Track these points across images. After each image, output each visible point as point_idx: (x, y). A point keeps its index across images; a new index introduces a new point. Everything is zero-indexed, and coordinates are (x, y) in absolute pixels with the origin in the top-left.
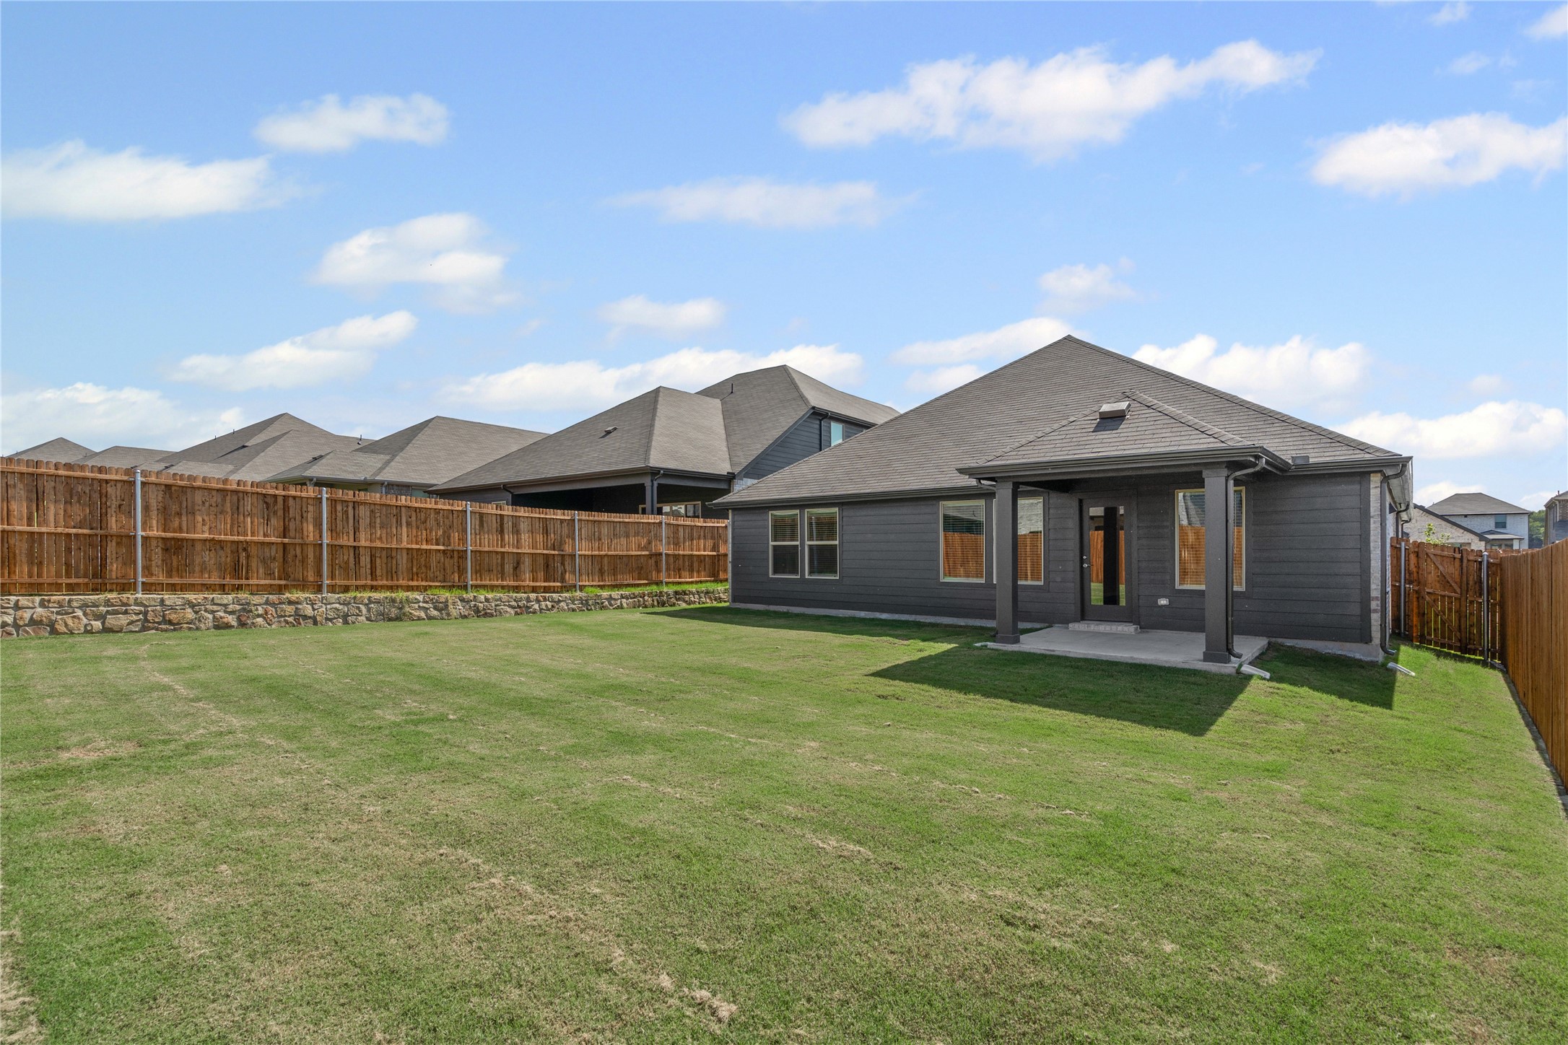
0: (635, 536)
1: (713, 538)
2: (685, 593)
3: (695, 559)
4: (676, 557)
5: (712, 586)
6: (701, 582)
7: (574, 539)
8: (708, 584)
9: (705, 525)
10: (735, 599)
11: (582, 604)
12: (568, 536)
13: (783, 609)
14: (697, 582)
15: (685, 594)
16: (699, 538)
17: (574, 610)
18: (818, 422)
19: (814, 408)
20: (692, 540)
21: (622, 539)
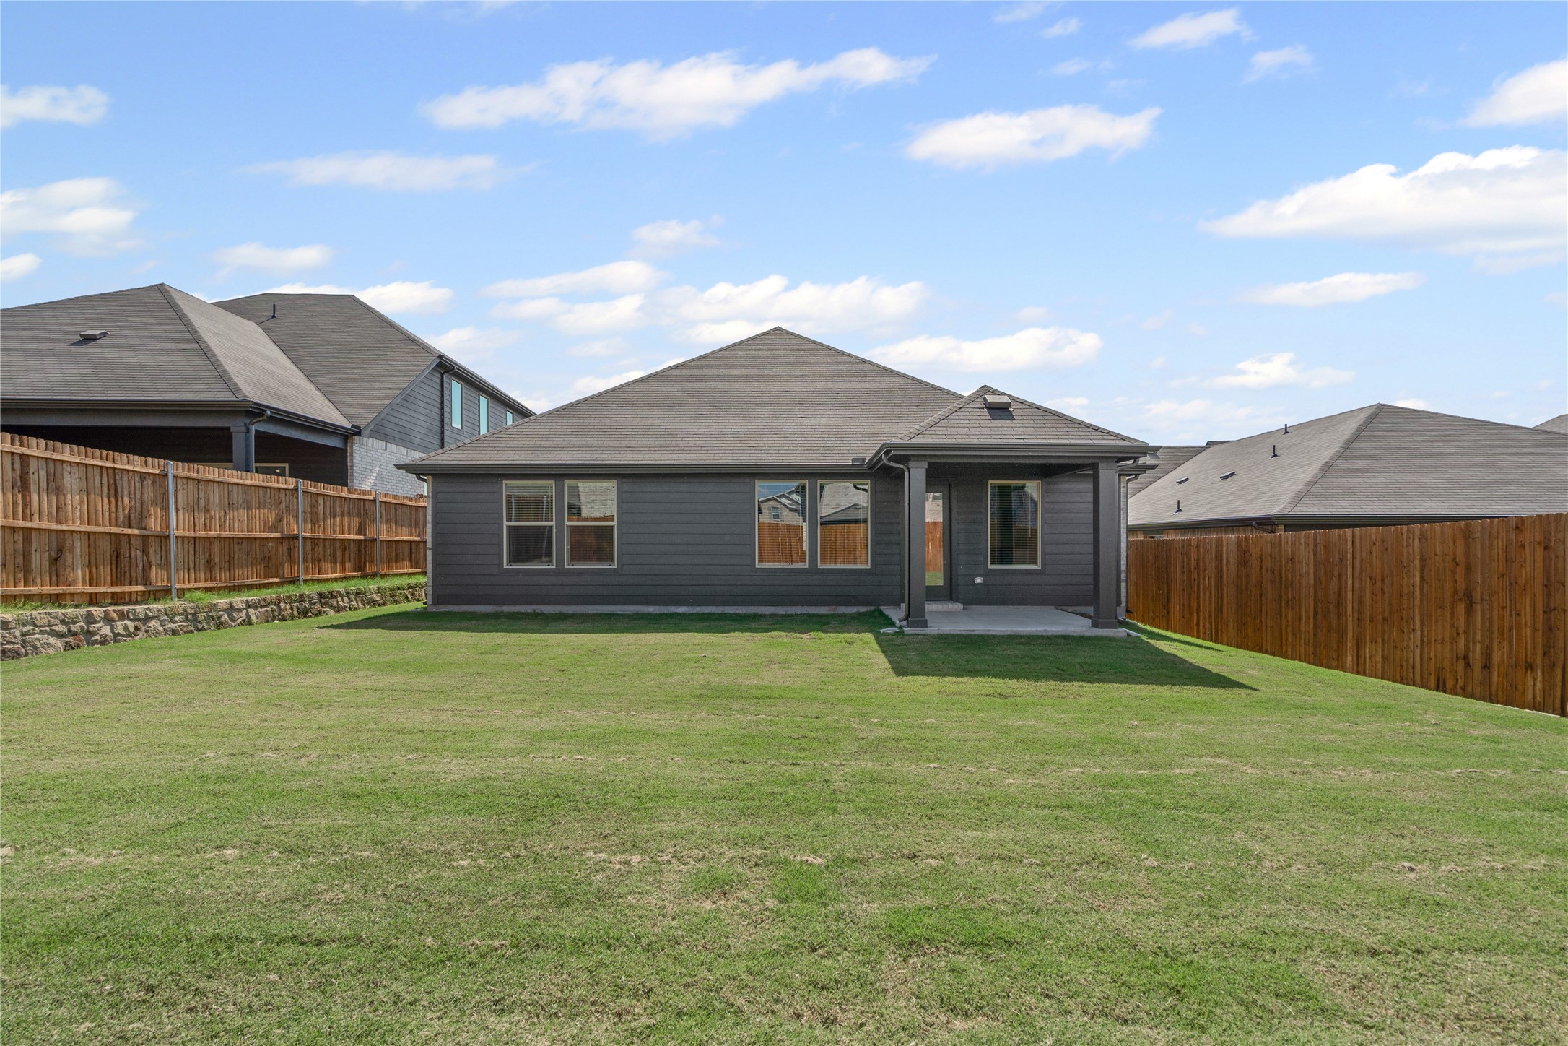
0: (259, 508)
1: (358, 515)
2: (332, 595)
3: (338, 544)
4: (315, 541)
5: (360, 584)
6: (346, 578)
7: (165, 508)
8: (357, 581)
9: (350, 496)
11: (187, 619)
12: (154, 503)
13: (526, 608)
14: (343, 579)
15: (333, 597)
16: (343, 515)
17: (174, 633)
18: (439, 375)
19: (440, 357)
20: (334, 517)
21: (241, 511)
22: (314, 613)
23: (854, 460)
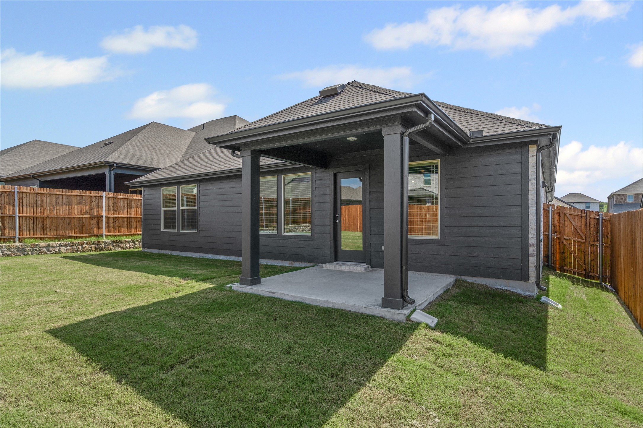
0: (77, 205)
4: (116, 219)
7: (14, 206)
10: (146, 246)
11: (18, 250)
12: (8, 204)
13: (169, 252)
15: (121, 242)
17: (8, 255)
21: (64, 207)
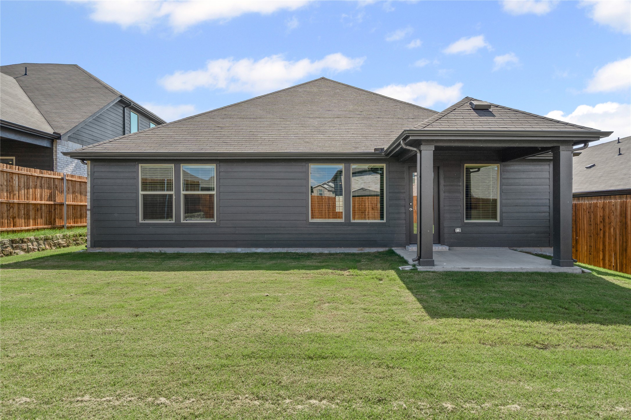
1: (49, 188)
2: (23, 241)
3: (31, 207)
5: (49, 234)
6: (38, 229)
8: (47, 231)
9: (41, 175)
10: (95, 244)
13: (157, 250)
14: (34, 230)
16: (35, 187)
18: (122, 108)
19: (121, 96)
20: (28, 188)
22: (6, 253)
23: (375, 149)
